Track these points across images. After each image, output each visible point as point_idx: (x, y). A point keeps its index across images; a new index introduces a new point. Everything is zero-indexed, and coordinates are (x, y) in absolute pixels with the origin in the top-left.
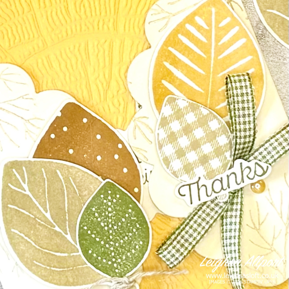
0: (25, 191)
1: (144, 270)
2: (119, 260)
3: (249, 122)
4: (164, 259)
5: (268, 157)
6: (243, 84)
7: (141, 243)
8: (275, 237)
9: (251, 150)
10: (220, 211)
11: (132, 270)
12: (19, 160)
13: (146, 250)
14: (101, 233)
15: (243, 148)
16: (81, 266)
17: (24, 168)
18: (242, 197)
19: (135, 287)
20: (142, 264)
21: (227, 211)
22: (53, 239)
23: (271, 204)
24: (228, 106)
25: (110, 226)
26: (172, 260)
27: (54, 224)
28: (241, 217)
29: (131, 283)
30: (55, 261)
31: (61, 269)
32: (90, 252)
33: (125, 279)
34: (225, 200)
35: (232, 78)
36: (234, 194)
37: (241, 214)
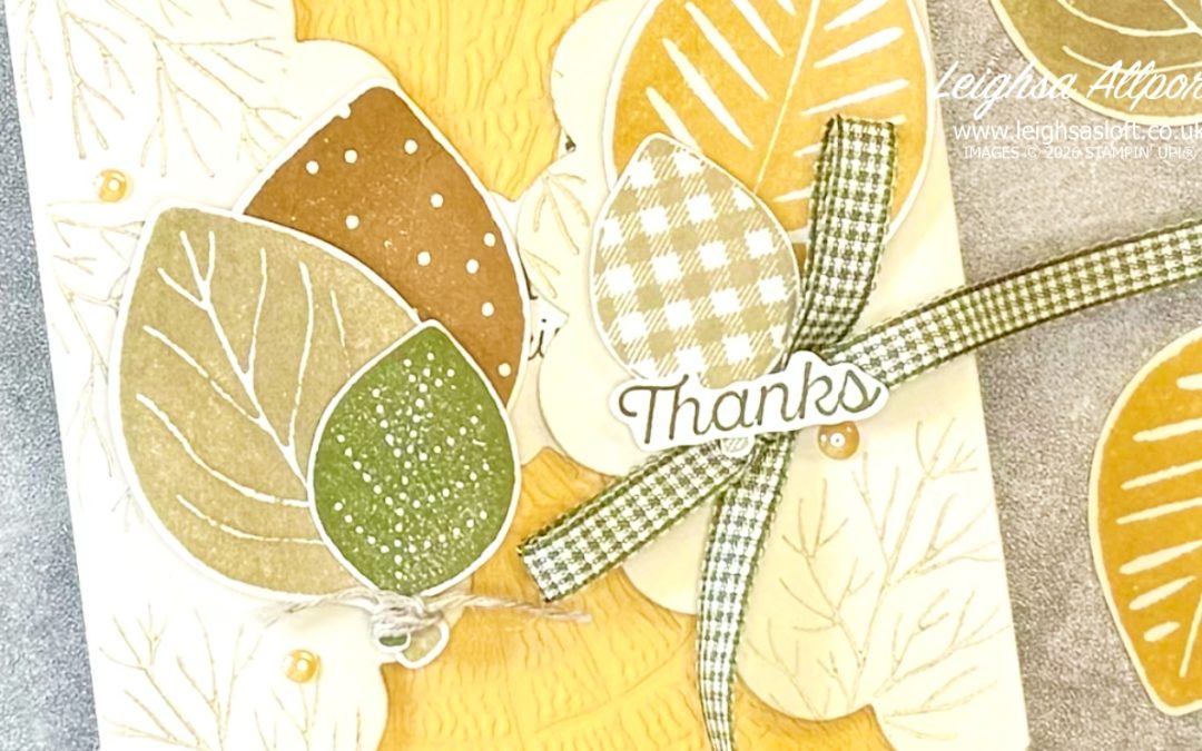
0: (200, 299)
1: (473, 590)
2: (413, 549)
3: (862, 255)
4: (535, 571)
5: (887, 365)
6: (872, 148)
7: (483, 515)
8: (852, 588)
9: (845, 334)
10: (718, 481)
11: (441, 582)
12: (204, 209)
13: (493, 538)
14: (381, 462)
15: (825, 325)
16: (303, 541)
17: (212, 236)
18: (787, 459)
19: (439, 630)
20: (473, 575)
21: (738, 485)
22: (245, 448)
23: (863, 495)
24: (812, 202)
25: (410, 449)
26: (557, 577)
27: (259, 408)
28: (771, 509)
29: (430, 616)
30: (236, 509)
31: (248, 536)
32: (338, 507)
33: (416, 603)
34: (740, 455)
35: (846, 126)
36: (768, 443)
37: (774, 501)
